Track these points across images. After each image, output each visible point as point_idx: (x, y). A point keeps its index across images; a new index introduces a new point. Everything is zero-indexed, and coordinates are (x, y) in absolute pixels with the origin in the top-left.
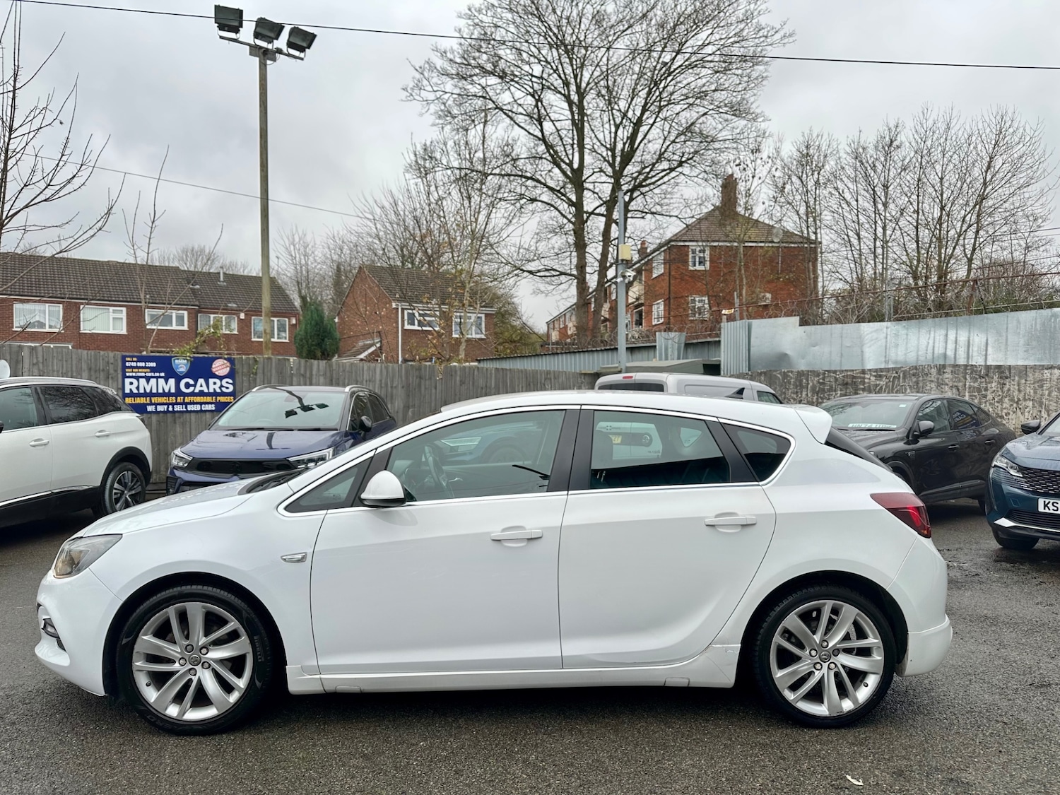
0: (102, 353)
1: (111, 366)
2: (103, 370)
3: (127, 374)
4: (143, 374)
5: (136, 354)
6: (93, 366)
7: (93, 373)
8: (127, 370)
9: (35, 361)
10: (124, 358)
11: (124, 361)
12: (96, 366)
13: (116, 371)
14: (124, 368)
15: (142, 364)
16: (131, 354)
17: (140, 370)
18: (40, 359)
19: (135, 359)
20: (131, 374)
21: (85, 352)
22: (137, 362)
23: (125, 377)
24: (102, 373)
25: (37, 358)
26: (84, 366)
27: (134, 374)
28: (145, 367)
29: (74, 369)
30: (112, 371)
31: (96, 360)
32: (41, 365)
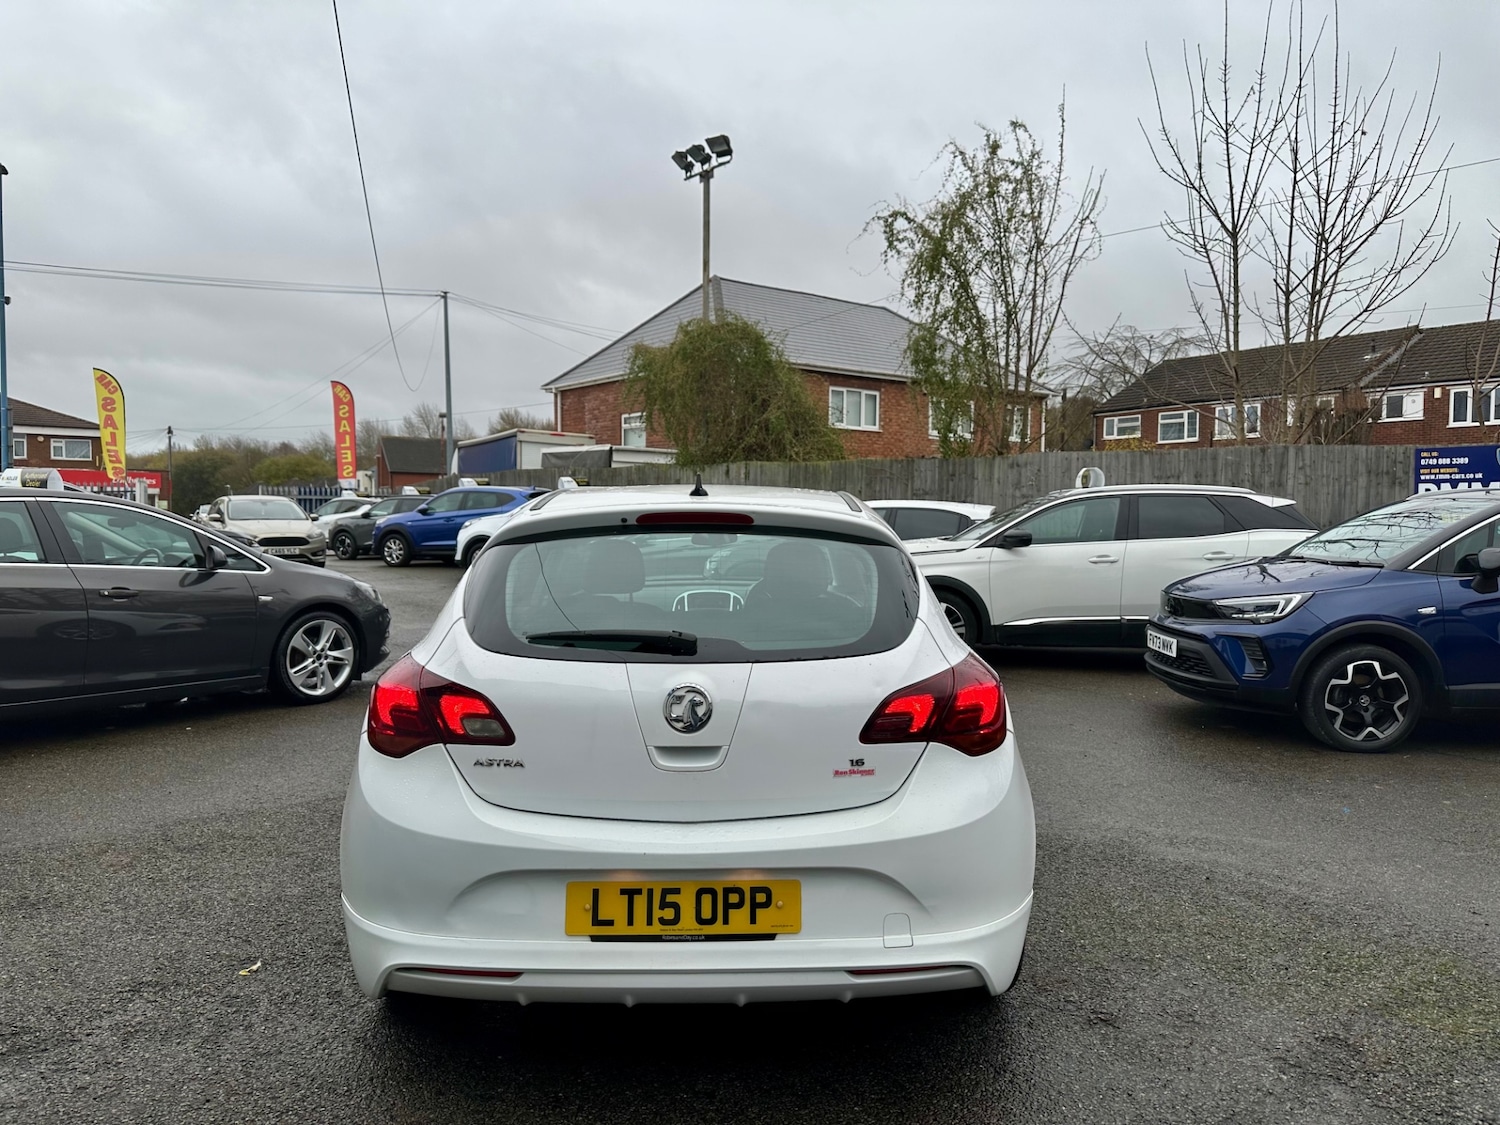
0: (1386, 447)
1: (1399, 466)
2: (1388, 473)
3: (1423, 477)
4: (1448, 477)
5: (1438, 446)
6: (1374, 467)
7: (1373, 477)
8: (1422, 471)
9: (1301, 464)
10: (1418, 452)
11: (1419, 458)
12: (1378, 467)
13: (1407, 473)
14: (1419, 467)
15: (1447, 461)
16: (1431, 446)
17: (1442, 471)
18: (1308, 462)
19: (1435, 454)
20: (1428, 477)
21: (1364, 448)
22: (1437, 458)
23: (1418, 481)
24: (1385, 477)
25: (1303, 460)
26: (1362, 468)
27: (1433, 477)
28: (1451, 466)
29: (1348, 473)
30: (1400, 474)
31: (1378, 458)
32: (1308, 470)
